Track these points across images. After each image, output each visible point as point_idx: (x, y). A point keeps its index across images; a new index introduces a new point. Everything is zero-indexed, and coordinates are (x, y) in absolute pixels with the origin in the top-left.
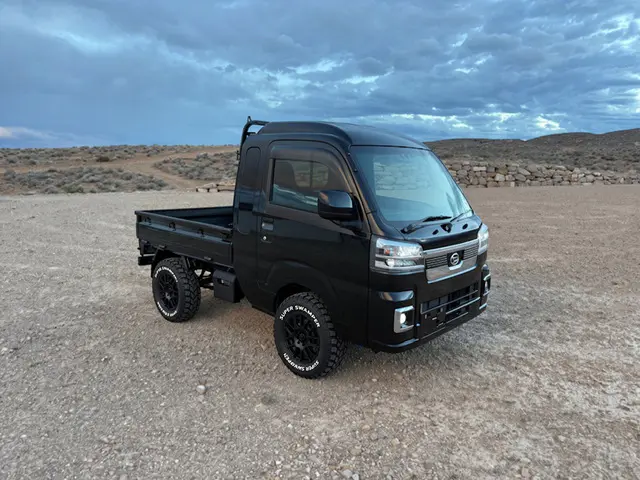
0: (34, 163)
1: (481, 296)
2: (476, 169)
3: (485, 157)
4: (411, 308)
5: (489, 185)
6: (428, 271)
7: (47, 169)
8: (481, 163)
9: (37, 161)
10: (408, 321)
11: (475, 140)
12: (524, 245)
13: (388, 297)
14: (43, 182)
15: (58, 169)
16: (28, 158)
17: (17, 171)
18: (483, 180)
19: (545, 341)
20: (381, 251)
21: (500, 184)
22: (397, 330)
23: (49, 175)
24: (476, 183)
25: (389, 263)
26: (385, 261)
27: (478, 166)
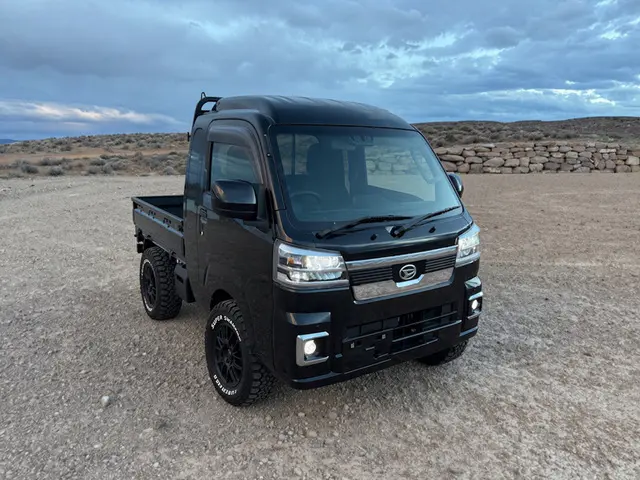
0: (159, 147)
1: (464, 319)
2: (603, 151)
3: (616, 137)
4: (326, 334)
5: (619, 168)
6: (355, 288)
7: (170, 151)
8: (610, 145)
9: (162, 145)
10: (320, 352)
11: (615, 118)
12: (617, 245)
13: (292, 318)
14: (164, 163)
15: (178, 152)
16: (155, 142)
17: (144, 153)
18: (611, 164)
19: (564, 383)
20: (283, 261)
21: (634, 168)
22: (300, 362)
23: (170, 156)
24: (602, 166)
25: (292, 276)
26: (286, 273)
27: (607, 147)
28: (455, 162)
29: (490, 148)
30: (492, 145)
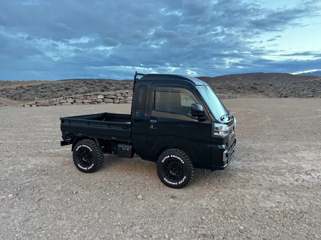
4: (227, 151)
20: (217, 128)
22: (224, 160)
26: (218, 132)
28: (113, 99)
29: (127, 93)
30: (127, 91)
